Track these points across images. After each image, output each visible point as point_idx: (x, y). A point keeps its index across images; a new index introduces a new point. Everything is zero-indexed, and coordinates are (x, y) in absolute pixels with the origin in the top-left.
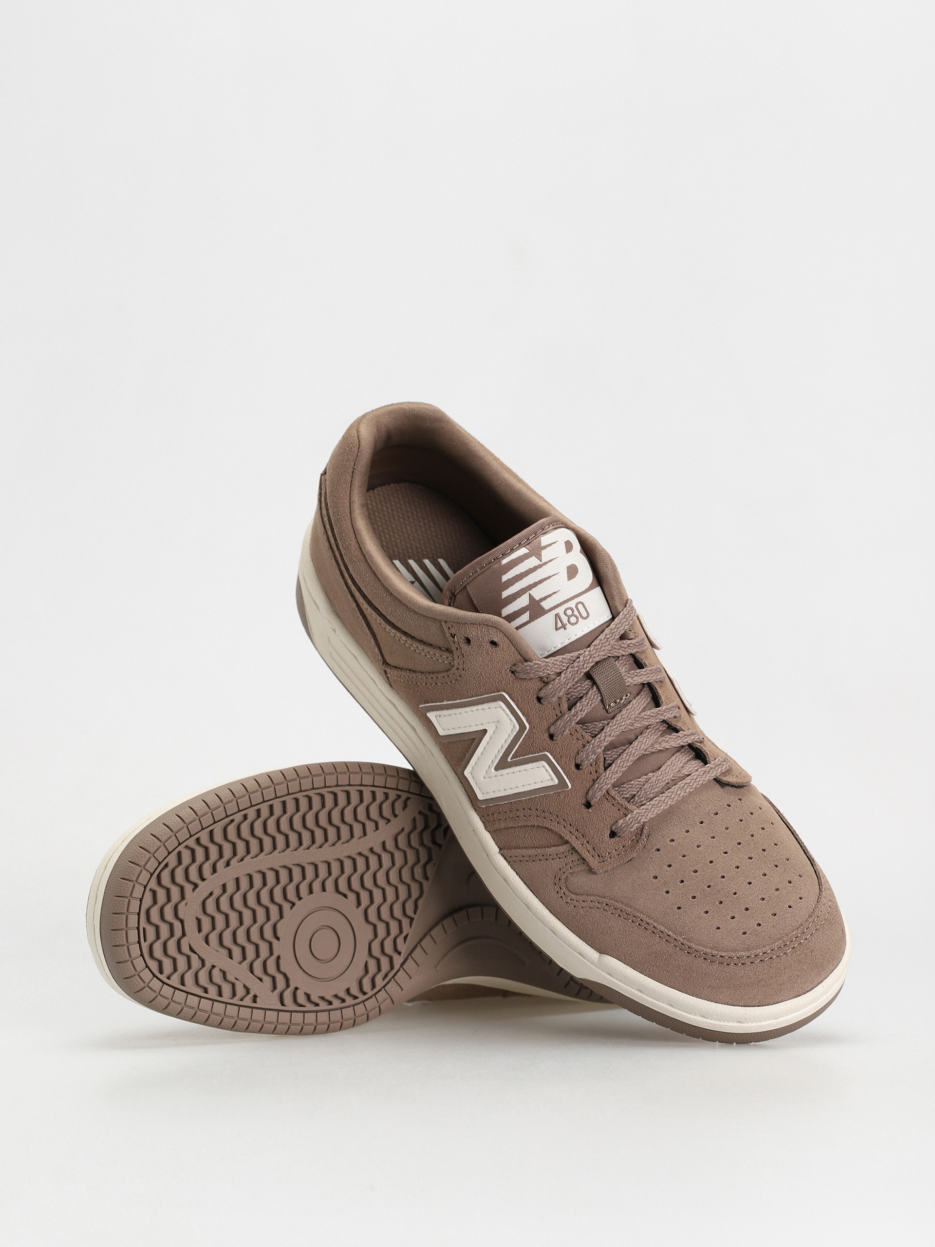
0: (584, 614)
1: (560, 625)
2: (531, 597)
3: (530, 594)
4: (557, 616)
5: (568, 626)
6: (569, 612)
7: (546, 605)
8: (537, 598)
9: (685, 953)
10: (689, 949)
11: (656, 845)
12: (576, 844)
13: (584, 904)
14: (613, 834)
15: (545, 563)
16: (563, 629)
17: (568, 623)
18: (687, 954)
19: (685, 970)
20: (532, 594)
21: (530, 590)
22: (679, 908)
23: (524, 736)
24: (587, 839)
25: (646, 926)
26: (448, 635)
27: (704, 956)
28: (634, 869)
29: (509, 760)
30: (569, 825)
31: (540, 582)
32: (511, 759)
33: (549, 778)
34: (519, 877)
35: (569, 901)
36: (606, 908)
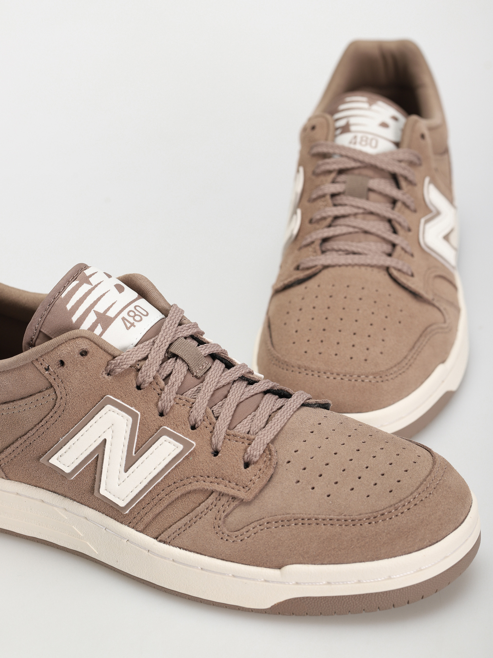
0: (145, 313)
1: (129, 325)
2: (97, 313)
3: (94, 311)
4: (124, 319)
5: (136, 323)
6: (132, 314)
7: (111, 314)
8: (102, 311)
9: (351, 526)
10: (353, 522)
11: (285, 458)
12: (221, 488)
13: (248, 534)
14: (247, 465)
15: (96, 286)
16: (133, 327)
17: (134, 322)
18: (353, 527)
19: (358, 539)
20: (96, 310)
21: (93, 308)
22: (329, 496)
23: (138, 425)
24: (228, 479)
25: (309, 522)
26: (43, 371)
27: (368, 521)
28: (277, 484)
29: (134, 454)
30: (207, 478)
31: (99, 299)
32: (135, 453)
33: (174, 447)
34: (183, 549)
35: (235, 539)
36: (269, 525)
